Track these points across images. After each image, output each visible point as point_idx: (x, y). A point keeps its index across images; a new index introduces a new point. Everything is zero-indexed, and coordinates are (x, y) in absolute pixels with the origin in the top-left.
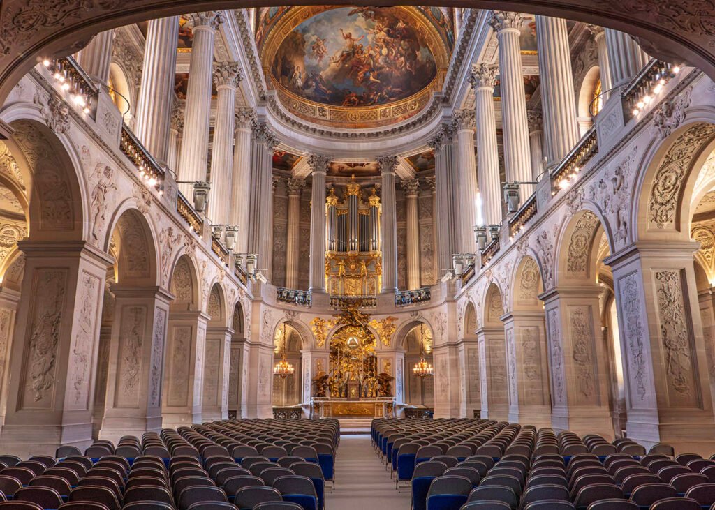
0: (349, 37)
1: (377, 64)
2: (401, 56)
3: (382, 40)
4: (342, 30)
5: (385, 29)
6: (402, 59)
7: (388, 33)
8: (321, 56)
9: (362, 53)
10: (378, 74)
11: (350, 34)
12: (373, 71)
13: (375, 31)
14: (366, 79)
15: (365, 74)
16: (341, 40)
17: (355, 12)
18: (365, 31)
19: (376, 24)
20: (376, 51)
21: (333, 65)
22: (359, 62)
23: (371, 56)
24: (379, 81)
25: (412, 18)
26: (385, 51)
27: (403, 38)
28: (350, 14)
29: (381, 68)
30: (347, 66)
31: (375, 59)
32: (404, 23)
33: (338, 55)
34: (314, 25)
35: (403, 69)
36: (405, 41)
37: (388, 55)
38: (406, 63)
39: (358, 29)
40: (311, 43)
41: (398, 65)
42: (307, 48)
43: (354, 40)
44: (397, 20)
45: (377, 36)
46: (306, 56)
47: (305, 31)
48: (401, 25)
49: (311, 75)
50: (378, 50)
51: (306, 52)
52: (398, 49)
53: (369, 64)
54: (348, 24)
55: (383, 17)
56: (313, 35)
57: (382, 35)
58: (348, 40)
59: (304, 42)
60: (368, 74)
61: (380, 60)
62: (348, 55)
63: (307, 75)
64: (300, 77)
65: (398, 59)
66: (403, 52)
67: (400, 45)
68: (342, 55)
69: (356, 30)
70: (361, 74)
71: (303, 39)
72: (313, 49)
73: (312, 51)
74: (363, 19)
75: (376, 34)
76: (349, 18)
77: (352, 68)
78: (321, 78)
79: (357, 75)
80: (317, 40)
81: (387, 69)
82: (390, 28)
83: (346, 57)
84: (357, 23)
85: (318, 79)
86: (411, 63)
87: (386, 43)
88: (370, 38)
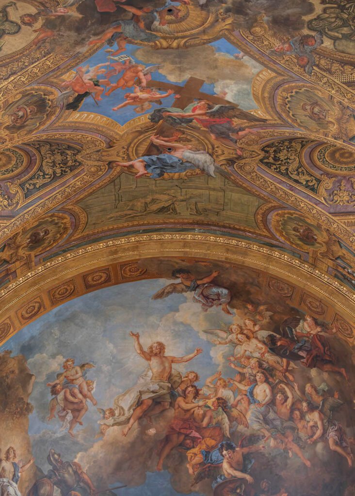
0: (158, 351)
1: (241, 428)
2: (312, 408)
3: (253, 362)
4: (137, 336)
5: (264, 334)
6: (314, 417)
7: (272, 345)
8: (77, 410)
9: (197, 394)
10: (246, 457)
11: (161, 347)
12: (230, 447)
13: (233, 337)
14: (209, 470)
15: (207, 454)
16: (134, 361)
17: (174, 289)
18: (204, 337)
19: (237, 318)
20: (236, 391)
21: (113, 432)
22: (189, 420)
23: (222, 403)
24: (248, 477)
25: (338, 317)
26: (262, 391)
27: (317, 361)
28: (160, 296)
29: (253, 439)
30: (152, 431)
31: (235, 412)
32: (317, 323)
33: (127, 402)
34: (56, 331)
35: (319, 447)
36: (321, 368)
37: (272, 403)
38: (325, 431)
39: (182, 331)
40: (49, 377)
41: (302, 434)
42: (36, 391)
43: (173, 360)
44: (296, 317)
45: (240, 350)
46: (33, 415)
47: (28, 349)
48: (306, 327)
49: (47, 468)
50: (242, 387)
51: (33, 403)
52: (303, 391)
53: (219, 426)
54: (153, 319)
55: (256, 305)
56: (53, 356)
57: (254, 348)
58: (154, 362)
59: (25, 377)
60: (215, 455)
61: (249, 416)
62: (157, 401)
63: (37, 470)
64: (15, 478)
65: (302, 417)
66: (318, 399)
67: (309, 380)
68: (139, 403)
69: (177, 335)
70: (195, 456)
71: (23, 370)
72: (54, 392)
73: (50, 397)
74: (197, 307)
75: (234, 344)
76: (159, 304)
77: (167, 439)
78: (77, 473)
79: (183, 459)
80: (65, 367)
81: (272, 443)
82: (276, 330)
83: (150, 408)
84: (179, 316)
85: (68, 477)
86: (341, 433)
87: (268, 373)
88: (218, 354)
